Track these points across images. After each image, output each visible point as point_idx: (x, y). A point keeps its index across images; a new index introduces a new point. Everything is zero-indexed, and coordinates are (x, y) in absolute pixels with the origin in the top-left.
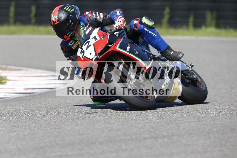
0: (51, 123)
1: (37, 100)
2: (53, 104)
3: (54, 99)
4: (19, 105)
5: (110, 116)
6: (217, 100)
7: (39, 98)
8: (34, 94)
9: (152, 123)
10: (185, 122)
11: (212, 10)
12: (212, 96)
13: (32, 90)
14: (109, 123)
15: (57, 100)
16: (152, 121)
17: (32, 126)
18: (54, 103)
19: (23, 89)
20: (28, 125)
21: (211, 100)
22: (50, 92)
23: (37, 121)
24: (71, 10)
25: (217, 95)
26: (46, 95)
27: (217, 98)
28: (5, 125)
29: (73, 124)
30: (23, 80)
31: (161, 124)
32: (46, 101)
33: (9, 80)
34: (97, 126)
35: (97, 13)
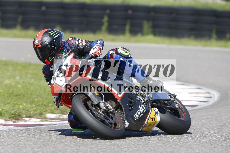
24: (55, 36)
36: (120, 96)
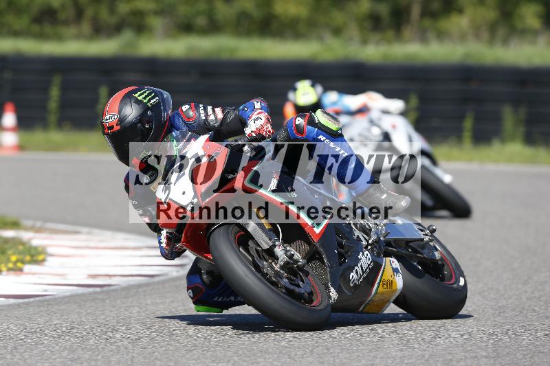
0: (156, 354)
1: (118, 301)
2: (157, 311)
3: (159, 301)
4: (79, 313)
5: (291, 341)
6: (536, 308)
7: (125, 297)
8: (112, 288)
9: (389, 358)
10: (465, 357)
11: (516, 103)
12: (524, 300)
13: (107, 278)
14: (290, 357)
15: (165, 302)
16: (389, 353)
17: (112, 359)
18: (158, 309)
19: (86, 276)
20: (103, 357)
21: (523, 309)
22: (147, 285)
23: (122, 348)
24: (149, 101)
25: (535, 297)
26: (140, 290)
27: (535, 304)
28: (50, 357)
29: (206, 358)
30: (83, 256)
31: (410, 361)
32: (141, 304)
33: (51, 255)
34: (264, 363)
35: (209, 108)
36: (317, 230)
